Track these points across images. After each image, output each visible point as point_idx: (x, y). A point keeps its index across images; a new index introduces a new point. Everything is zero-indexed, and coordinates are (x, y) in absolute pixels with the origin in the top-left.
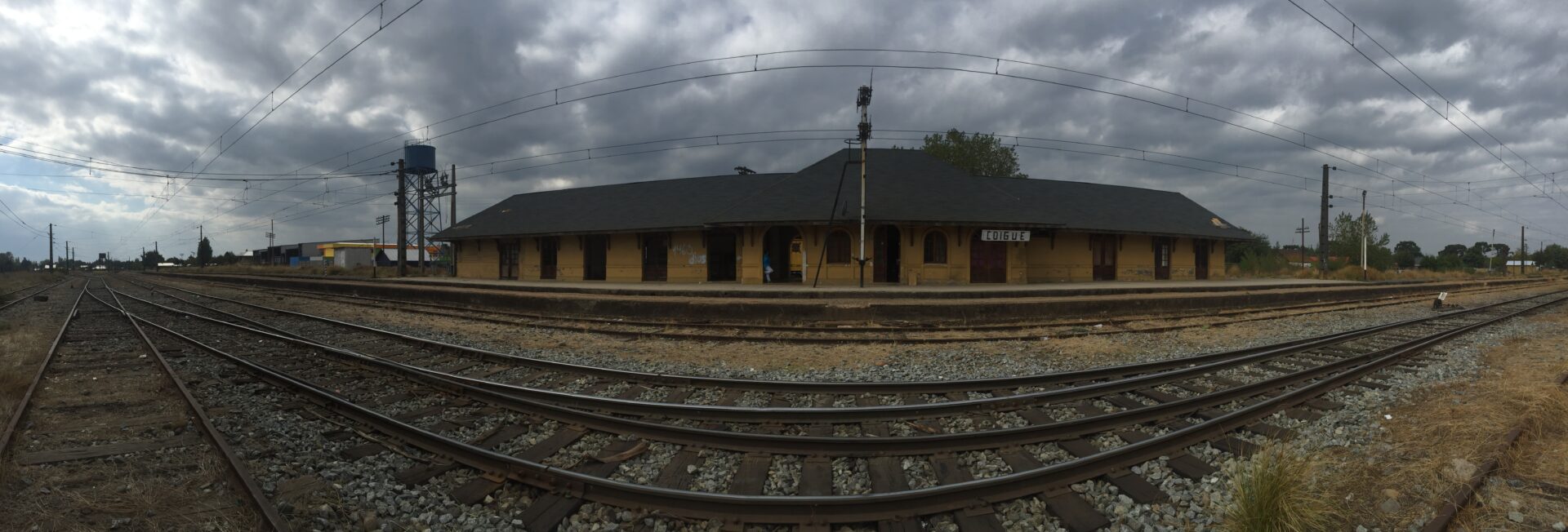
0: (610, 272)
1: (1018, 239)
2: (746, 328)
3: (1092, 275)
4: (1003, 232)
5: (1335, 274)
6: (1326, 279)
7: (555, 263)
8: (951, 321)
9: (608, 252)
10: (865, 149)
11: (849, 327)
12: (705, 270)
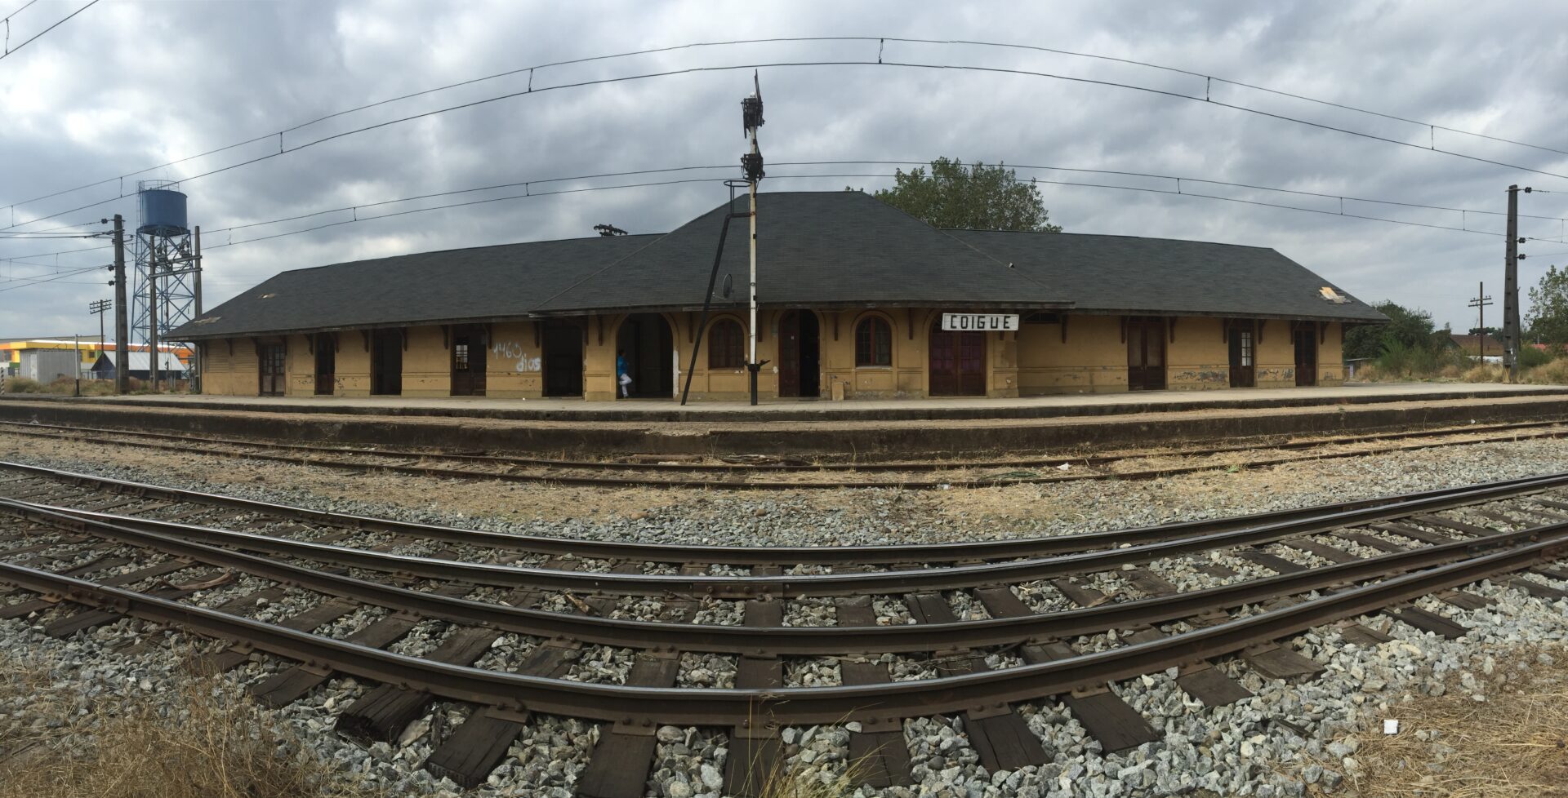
0: (407, 383)
1: (1001, 328)
2: (525, 464)
3: (1127, 383)
4: (976, 316)
5: (1531, 375)
6: (1516, 383)
7: (333, 371)
8: (832, 455)
9: (404, 353)
10: (755, 195)
11: (675, 464)
12: (539, 380)
